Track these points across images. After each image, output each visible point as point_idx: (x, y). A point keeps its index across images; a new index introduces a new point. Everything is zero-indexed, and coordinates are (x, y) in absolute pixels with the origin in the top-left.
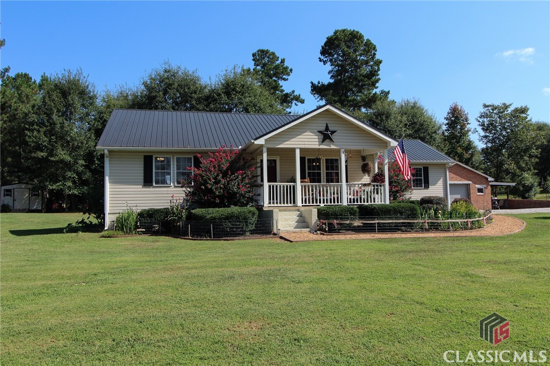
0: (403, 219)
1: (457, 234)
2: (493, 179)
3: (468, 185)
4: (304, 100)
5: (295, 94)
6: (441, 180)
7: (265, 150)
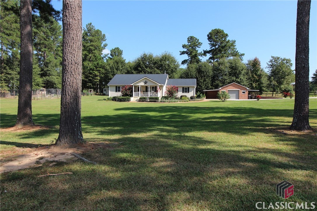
6: (193, 91)
7: (133, 86)
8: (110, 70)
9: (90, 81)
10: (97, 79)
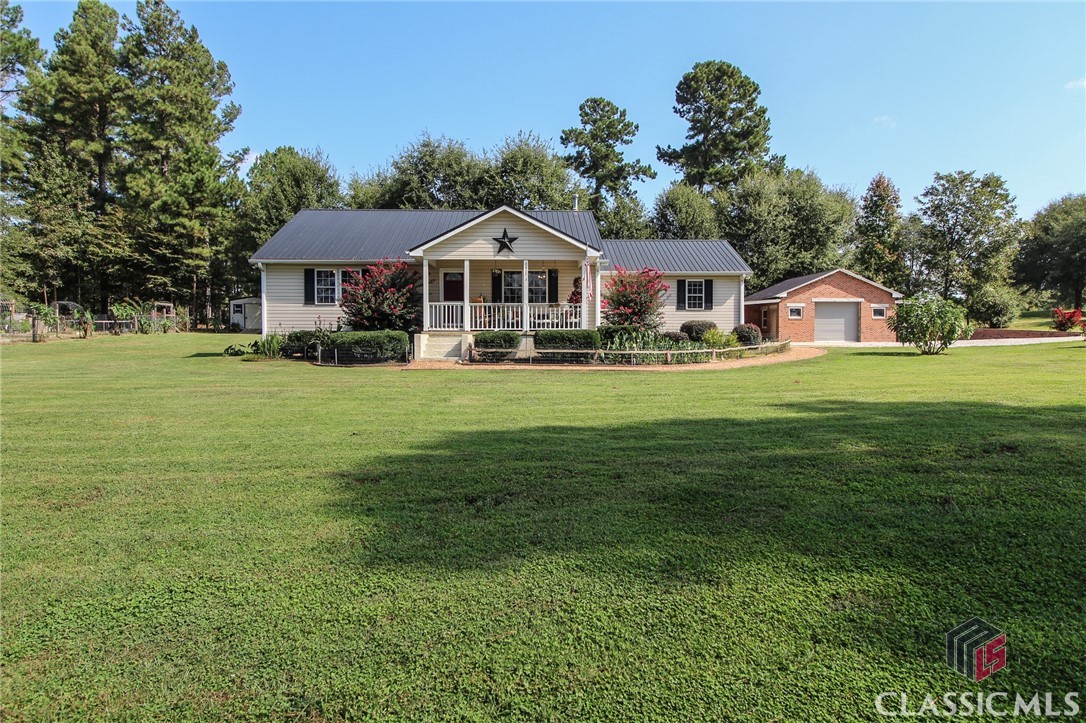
0: (573, 348)
1: (650, 368)
2: (901, 296)
3: (859, 304)
4: (656, 174)
5: (641, 164)
6: (733, 298)
7: (426, 263)
8: (262, 214)
9: (165, 266)
10: (198, 256)
